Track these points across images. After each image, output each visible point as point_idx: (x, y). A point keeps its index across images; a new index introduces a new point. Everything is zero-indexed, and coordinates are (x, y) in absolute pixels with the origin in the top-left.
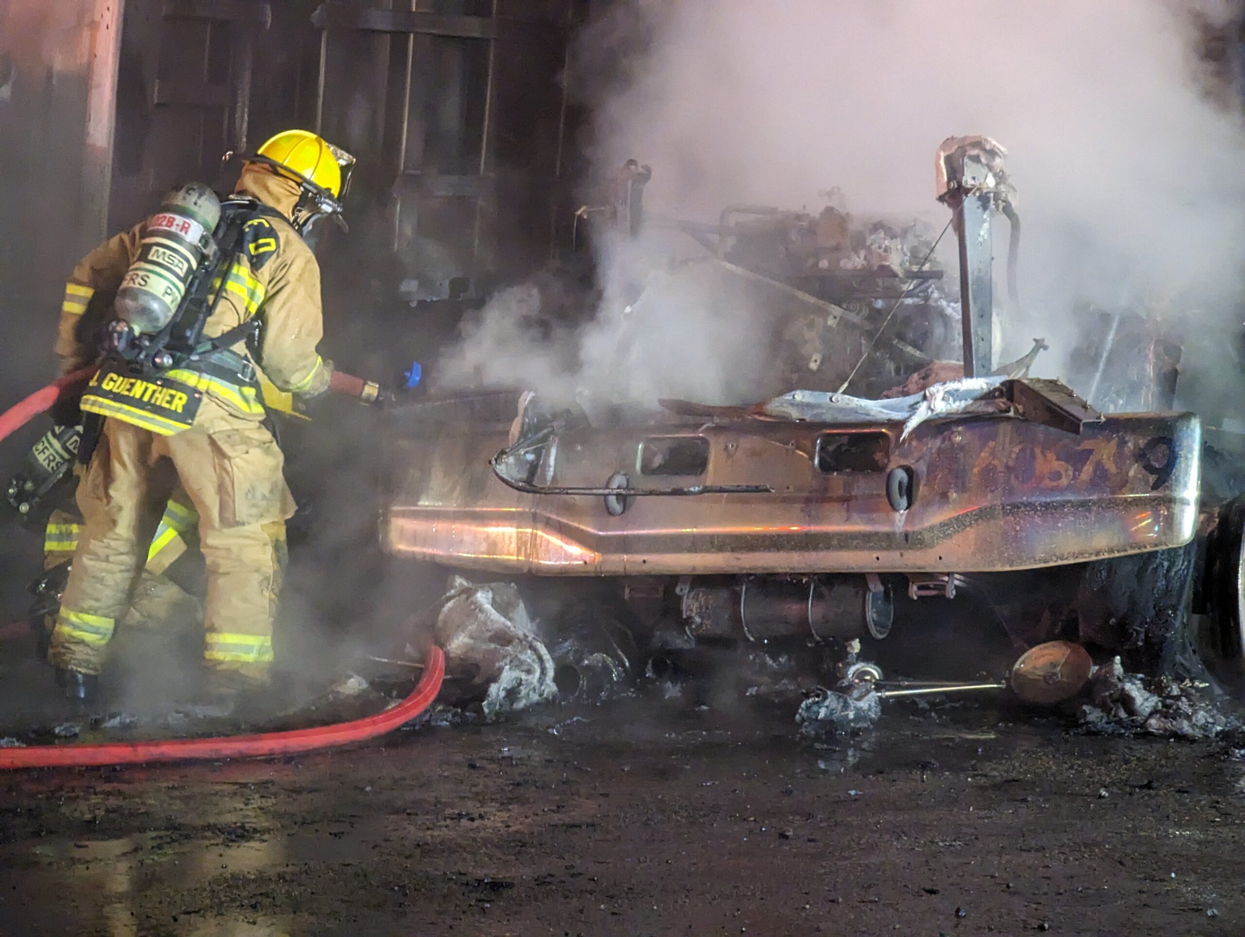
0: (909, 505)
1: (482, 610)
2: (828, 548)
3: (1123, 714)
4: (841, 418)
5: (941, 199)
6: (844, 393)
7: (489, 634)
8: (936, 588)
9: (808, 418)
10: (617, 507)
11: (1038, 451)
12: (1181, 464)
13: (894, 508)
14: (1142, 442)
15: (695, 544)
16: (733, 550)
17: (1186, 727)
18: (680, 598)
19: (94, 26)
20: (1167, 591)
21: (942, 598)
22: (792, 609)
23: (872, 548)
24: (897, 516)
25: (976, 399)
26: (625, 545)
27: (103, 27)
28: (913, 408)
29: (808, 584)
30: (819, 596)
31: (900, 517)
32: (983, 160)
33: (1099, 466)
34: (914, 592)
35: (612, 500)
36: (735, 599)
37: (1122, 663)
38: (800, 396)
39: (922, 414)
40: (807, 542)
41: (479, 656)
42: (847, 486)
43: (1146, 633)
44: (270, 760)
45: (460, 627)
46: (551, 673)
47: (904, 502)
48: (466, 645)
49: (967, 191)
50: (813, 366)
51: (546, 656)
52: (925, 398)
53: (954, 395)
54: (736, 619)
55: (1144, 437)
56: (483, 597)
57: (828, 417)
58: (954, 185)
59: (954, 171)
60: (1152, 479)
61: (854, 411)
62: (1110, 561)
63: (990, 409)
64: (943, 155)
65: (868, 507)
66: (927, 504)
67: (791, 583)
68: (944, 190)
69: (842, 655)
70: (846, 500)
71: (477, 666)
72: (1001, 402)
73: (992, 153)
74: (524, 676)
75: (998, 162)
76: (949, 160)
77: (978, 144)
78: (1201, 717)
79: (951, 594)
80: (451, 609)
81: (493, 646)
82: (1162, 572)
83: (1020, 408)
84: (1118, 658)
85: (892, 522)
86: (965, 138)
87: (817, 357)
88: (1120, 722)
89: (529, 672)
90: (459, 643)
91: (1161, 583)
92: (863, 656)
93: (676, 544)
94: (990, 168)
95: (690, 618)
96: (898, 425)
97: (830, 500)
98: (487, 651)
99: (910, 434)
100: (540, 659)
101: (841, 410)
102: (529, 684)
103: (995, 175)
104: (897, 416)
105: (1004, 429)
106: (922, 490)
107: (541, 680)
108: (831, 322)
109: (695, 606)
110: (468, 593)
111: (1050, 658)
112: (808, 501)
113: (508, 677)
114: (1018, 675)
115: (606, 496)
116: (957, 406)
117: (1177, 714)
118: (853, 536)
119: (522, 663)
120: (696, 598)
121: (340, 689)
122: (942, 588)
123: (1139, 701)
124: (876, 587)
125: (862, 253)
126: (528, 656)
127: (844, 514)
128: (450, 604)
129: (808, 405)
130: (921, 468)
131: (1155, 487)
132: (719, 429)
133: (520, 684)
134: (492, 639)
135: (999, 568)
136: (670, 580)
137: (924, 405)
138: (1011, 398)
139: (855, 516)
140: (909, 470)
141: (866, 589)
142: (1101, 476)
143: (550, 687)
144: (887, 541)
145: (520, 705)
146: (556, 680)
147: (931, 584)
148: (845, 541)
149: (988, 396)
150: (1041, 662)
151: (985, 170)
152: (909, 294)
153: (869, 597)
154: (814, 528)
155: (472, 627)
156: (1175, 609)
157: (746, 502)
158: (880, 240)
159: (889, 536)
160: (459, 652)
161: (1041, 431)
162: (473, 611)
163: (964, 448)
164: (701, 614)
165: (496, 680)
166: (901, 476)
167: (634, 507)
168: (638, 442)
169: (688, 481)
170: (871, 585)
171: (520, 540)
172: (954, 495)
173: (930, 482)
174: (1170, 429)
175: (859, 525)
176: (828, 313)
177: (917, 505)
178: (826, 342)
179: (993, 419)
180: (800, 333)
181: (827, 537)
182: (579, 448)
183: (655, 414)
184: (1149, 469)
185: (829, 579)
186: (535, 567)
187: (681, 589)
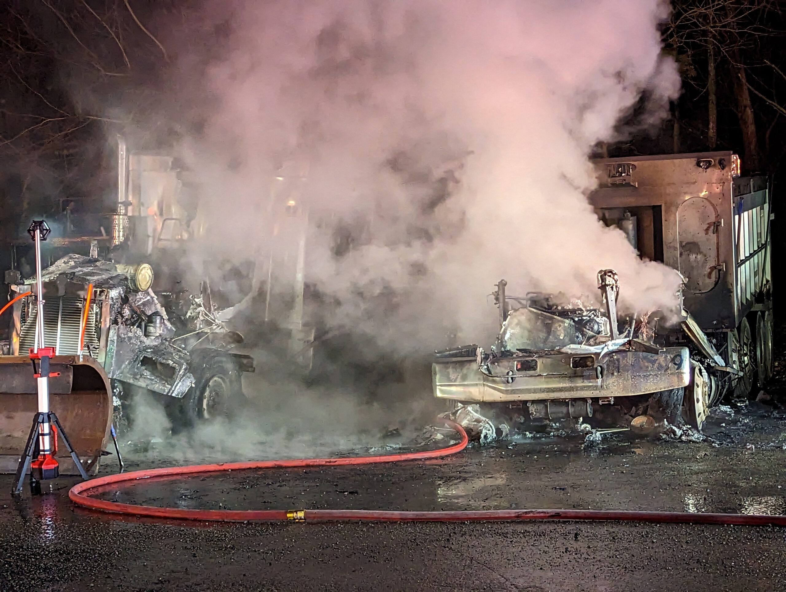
0: (602, 377)
1: (471, 413)
2: (577, 390)
3: (673, 436)
4: (582, 352)
5: (599, 288)
6: (585, 344)
7: (474, 420)
8: (607, 401)
9: (573, 353)
10: (511, 381)
11: (641, 360)
12: (684, 362)
13: (597, 378)
14: (672, 356)
15: (535, 391)
16: (547, 392)
17: (693, 438)
18: (528, 407)
20: (677, 400)
21: (610, 404)
22: (564, 409)
23: (590, 390)
24: (598, 380)
25: (620, 346)
26: (513, 392)
28: (603, 348)
29: (568, 402)
30: (573, 405)
31: (599, 381)
32: (612, 276)
33: (659, 363)
34: (601, 403)
35: (510, 379)
36: (546, 406)
37: (667, 421)
38: (572, 346)
39: (605, 350)
40: (571, 389)
41: (472, 426)
42: (582, 372)
43: (671, 412)
44: (436, 458)
45: (465, 418)
46: (494, 430)
47: (600, 376)
48: (467, 423)
49: (608, 285)
50: (561, 338)
51: (493, 426)
52: (606, 345)
53: (615, 345)
54: (547, 413)
55: (672, 354)
56: (470, 408)
57: (579, 352)
58: (603, 284)
59: (603, 280)
60: (676, 367)
61: (587, 350)
62: (661, 392)
63: (624, 348)
64: (599, 275)
65: (589, 378)
66: (607, 376)
67: (562, 402)
68: (600, 285)
69: (577, 422)
70: (582, 376)
71: (474, 429)
72: (627, 346)
73: (614, 274)
74: (487, 432)
75: (616, 277)
76: (601, 276)
77: (611, 272)
78: (696, 435)
79: (612, 403)
80: (460, 413)
81: (475, 423)
82: (675, 394)
83: (634, 348)
84: (665, 420)
85: (597, 382)
86: (606, 271)
87: (562, 335)
88: (672, 438)
89: (489, 430)
90: (465, 423)
91: (676, 398)
92: (583, 423)
93: (529, 391)
94: (613, 278)
95: (532, 413)
96: (599, 354)
97: (577, 376)
98: (474, 425)
99: (602, 356)
100: (491, 426)
101: (583, 350)
102: (489, 434)
103: (615, 280)
104: (598, 351)
105: (629, 353)
106: (605, 372)
107: (492, 433)
109: (534, 410)
110: (465, 408)
111: (641, 421)
112: (570, 377)
113: (484, 432)
114: (632, 426)
115: (508, 378)
116: (615, 348)
117: (689, 435)
118: (585, 387)
119: (487, 428)
120: (533, 407)
121: (436, 438)
122: (610, 401)
123: (677, 432)
124: (590, 401)
126: (487, 425)
127: (582, 381)
128: (460, 411)
129: (574, 349)
130: (605, 366)
131: (677, 369)
132: (540, 357)
133: (487, 434)
134: (474, 422)
135: (630, 395)
136: (525, 402)
137: (606, 347)
138: (630, 345)
139: (585, 381)
140: (601, 367)
141: (587, 402)
142: (660, 367)
143: (494, 435)
144: (596, 388)
145: (489, 440)
146: (496, 433)
147: (606, 400)
148: (582, 388)
149: (624, 345)
150: (638, 422)
151: (612, 279)
152: (586, 316)
153: (588, 404)
154: (573, 385)
155: (469, 418)
156: (680, 405)
157: (551, 378)
158: (575, 300)
159: (596, 386)
160: (465, 425)
161: (641, 354)
162: (468, 413)
163: (618, 360)
164: (535, 412)
165: (481, 433)
166: (599, 368)
167: (515, 381)
168: (514, 361)
169: (532, 372)
170: (588, 401)
171: (479, 391)
172: (616, 374)
173: (608, 370)
174: (680, 352)
175: (587, 383)
176: (565, 322)
177: (604, 377)
178: (564, 330)
179: (624, 351)
180: (556, 328)
181: (577, 387)
182: (496, 364)
183: (515, 353)
184: (675, 364)
185: (575, 400)
186: (484, 400)
187: (529, 404)
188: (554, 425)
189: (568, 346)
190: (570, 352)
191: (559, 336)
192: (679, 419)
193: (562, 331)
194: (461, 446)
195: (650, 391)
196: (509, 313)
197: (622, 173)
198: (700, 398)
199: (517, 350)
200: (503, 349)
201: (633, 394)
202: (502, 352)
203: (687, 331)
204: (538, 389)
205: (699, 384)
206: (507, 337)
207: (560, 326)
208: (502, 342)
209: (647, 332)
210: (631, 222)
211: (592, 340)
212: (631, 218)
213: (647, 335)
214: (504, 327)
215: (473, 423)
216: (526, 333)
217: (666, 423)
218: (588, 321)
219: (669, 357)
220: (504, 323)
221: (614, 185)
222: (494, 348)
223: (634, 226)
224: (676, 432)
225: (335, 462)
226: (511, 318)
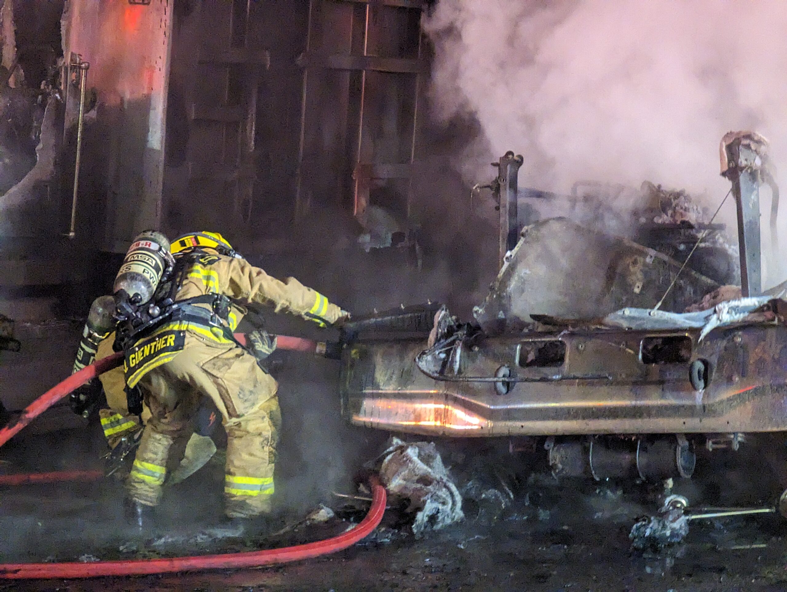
0: (705, 388)
1: (411, 461)
2: (649, 415)
4: (657, 326)
5: (724, 174)
6: (659, 309)
7: (416, 478)
8: (725, 443)
9: (634, 327)
10: (503, 390)
13: (695, 389)
15: (557, 414)
16: (584, 418)
18: (547, 452)
19: (152, 70)
21: (731, 450)
22: (625, 458)
23: (680, 416)
24: (697, 393)
26: (509, 415)
27: (157, 70)
28: (707, 319)
29: (636, 440)
30: (644, 449)
31: (699, 394)
32: (753, 146)
34: (710, 446)
35: (500, 385)
36: (586, 451)
38: (628, 312)
39: (713, 323)
40: (635, 412)
41: (409, 493)
42: (662, 373)
45: (396, 473)
46: (459, 505)
47: (702, 384)
48: (400, 485)
49: (742, 169)
50: (637, 290)
51: (457, 492)
52: (715, 312)
53: (736, 309)
54: (586, 465)
56: (412, 452)
57: (648, 326)
58: (733, 165)
59: (733, 156)
61: (666, 322)
63: (761, 319)
64: (724, 145)
65: (677, 388)
66: (718, 385)
67: (623, 441)
68: (726, 168)
69: (661, 489)
70: (661, 382)
71: (408, 500)
72: (769, 314)
73: (759, 142)
74: (440, 507)
75: (763, 149)
76: (728, 148)
77: (748, 136)
79: (736, 446)
80: (390, 461)
81: (419, 486)
83: (782, 318)
85: (694, 398)
86: (739, 133)
87: (639, 284)
89: (444, 503)
90: (396, 484)
92: (674, 491)
93: (544, 414)
94: (758, 153)
95: (555, 465)
96: (697, 331)
97: (650, 383)
98: (416, 490)
99: (706, 337)
100: (452, 494)
101: (657, 321)
102: (444, 512)
103: (761, 157)
104: (696, 324)
105: (771, 332)
106: (714, 376)
107: (453, 509)
108: (648, 260)
109: (558, 457)
110: (402, 449)
112: (635, 383)
113: (430, 507)
114: (784, 503)
115: (495, 382)
116: (738, 317)
118: (666, 408)
119: (439, 497)
120: (557, 451)
122: (730, 443)
124: (683, 443)
125: (670, 212)
126: (443, 493)
127: (660, 393)
128: (389, 457)
129: (634, 318)
130: (714, 360)
132: (572, 335)
133: (438, 512)
134: (418, 481)
135: (769, 429)
136: (541, 439)
137: (715, 317)
138: (775, 311)
139: (668, 394)
140: (705, 363)
141: (677, 444)
143: (459, 514)
144: (691, 411)
145: (438, 527)
146: (463, 508)
147: (722, 440)
148: (662, 411)
149: (760, 310)
151: (753, 155)
152: (703, 240)
153: (679, 449)
154: (639, 403)
155: (405, 473)
157: (592, 384)
158: (681, 203)
159: (692, 408)
160: (396, 490)
162: (405, 462)
163: (743, 346)
164: (562, 462)
165: (420, 509)
166: (699, 366)
167: (514, 390)
168: (517, 344)
169: (551, 371)
170: (680, 442)
172: (736, 379)
173: (720, 370)
175: (671, 400)
177: (711, 386)
178: (645, 273)
179: (763, 326)
180: (627, 268)
181: (649, 408)
182: (477, 349)
183: (528, 324)
185: (649, 438)
187: (548, 445)
190: (625, 325)
191: (631, 285)
196: (524, 230)
199: (534, 317)
200: (500, 315)
201: (775, 429)
202: (501, 323)
204: (562, 409)
206: (513, 284)
207: (635, 263)
208: (500, 297)
214: (506, 264)
215: (412, 486)
216: (560, 280)
220: (508, 254)
222: (481, 311)
225: (16, 571)
226: (525, 242)
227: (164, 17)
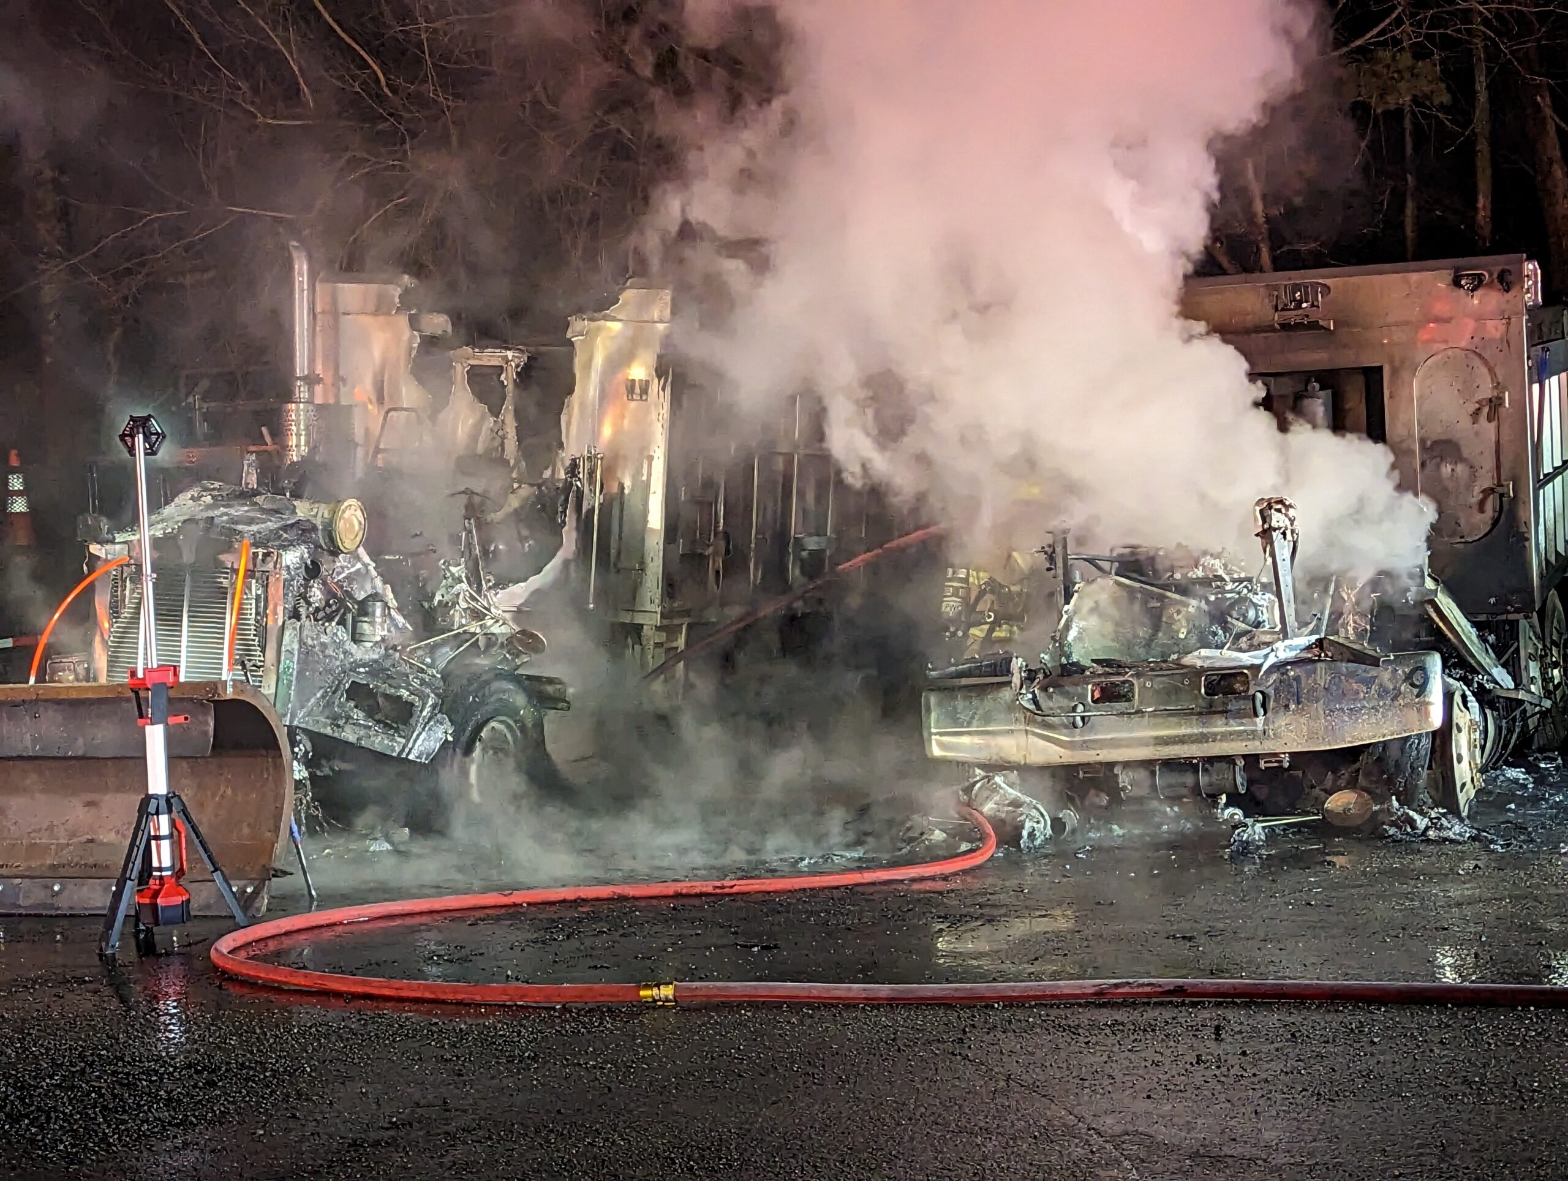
0: (1265, 714)
1: (1001, 788)
2: (1214, 741)
3: (1409, 830)
4: (1225, 664)
5: (1257, 535)
6: (1229, 649)
7: (1007, 802)
8: (1276, 762)
9: (1206, 665)
10: (1080, 723)
11: (1343, 678)
12: (1431, 680)
13: (1256, 715)
14: (1407, 670)
15: (1130, 744)
16: (1154, 745)
17: (1451, 834)
18: (1117, 775)
20: (1418, 758)
21: (1281, 767)
22: (1189, 779)
23: (1242, 740)
24: (1258, 720)
25: (1302, 650)
28: (1266, 656)
29: (1198, 764)
30: (1205, 770)
31: (1260, 720)
32: (1283, 510)
33: (1381, 685)
34: (1262, 765)
35: (1078, 719)
36: (1153, 773)
37: (1398, 800)
38: (1204, 652)
39: (1272, 660)
40: (1203, 738)
41: (1003, 815)
42: (1225, 704)
43: (1406, 782)
44: (932, 878)
45: (989, 798)
46: (1049, 823)
47: (1261, 711)
48: (992, 809)
49: (1275, 529)
50: (1182, 636)
51: (1045, 813)
52: (1272, 650)
53: (1291, 648)
54: (1154, 786)
55: (1408, 666)
56: (998, 779)
57: (1217, 665)
58: (1266, 526)
59: (1266, 518)
60: (1416, 691)
61: (1234, 660)
62: (1383, 742)
63: (1310, 655)
64: (1258, 509)
65: (1239, 715)
66: (1276, 711)
67: (1185, 764)
68: (1260, 530)
69: (1215, 805)
70: (1225, 712)
71: (1007, 820)
72: (1316, 651)
73: (1288, 506)
74: (1035, 825)
75: (1291, 512)
76: (1261, 511)
77: (1281, 502)
78: (1457, 829)
79: (1286, 765)
80: (980, 788)
81: (1011, 808)
82: (1414, 746)
83: (1330, 654)
84: (1394, 798)
85: (1255, 724)
86: (1270, 499)
87: (1184, 630)
88: (1408, 834)
89: (1038, 822)
90: (989, 808)
91: (1414, 753)
92: (1227, 805)
93: (1118, 743)
94: (1286, 515)
95: (1125, 788)
96: (1256, 668)
97: (1215, 713)
98: (1008, 812)
99: (1265, 672)
100: (1042, 814)
101: (1224, 659)
102: (1039, 830)
103: (1290, 519)
104: (1257, 662)
105: (1319, 665)
106: (1271, 704)
107: (1045, 828)
108: (1191, 609)
109: (1127, 780)
110: (989, 779)
111: (1346, 800)
112: (1200, 714)
113: (1028, 825)
114: (1327, 811)
115: (1074, 717)
116: (1291, 655)
117: (1441, 828)
118: (1231, 733)
119: (1033, 817)
120: (1127, 775)
121: (932, 837)
122: (1281, 762)
123: (1418, 822)
124: (1241, 763)
126: (1034, 813)
127: (1224, 721)
128: (978, 785)
129: (1208, 658)
130: (1271, 692)
131: (1418, 696)
132: (1138, 675)
133: (1034, 830)
134: (1009, 805)
135: (1323, 748)
136: (1111, 765)
137: (1273, 654)
138: (1321, 648)
139: (1231, 721)
140: (1262, 692)
141: (1235, 764)
142: (1383, 692)
143: (1049, 831)
144: (1253, 735)
145: (1037, 842)
146: (1052, 827)
147: (1273, 760)
148: (1226, 737)
149: (1309, 648)
150: (1339, 803)
151: (1283, 517)
152: (1231, 592)
153: (1237, 769)
154: (1205, 730)
155: (997, 798)
156: (1423, 767)
157: (1162, 716)
158: (1208, 561)
159: (1253, 732)
160: (990, 813)
161: (1344, 666)
162: (996, 789)
163: (1297, 679)
164: (1131, 784)
165: (1023, 828)
166: (1259, 696)
167: (1089, 724)
168: (1088, 684)
169: (1121, 706)
170: (1238, 762)
171: (1018, 747)
172: (1293, 707)
173: (1277, 699)
174: (1424, 662)
175: (1235, 727)
176: (1187, 605)
177: (1269, 714)
178: (1188, 621)
179: (1310, 661)
180: (1171, 617)
181: (1216, 734)
182: (1051, 690)
183: (1089, 668)
184: (1413, 685)
185: (1211, 760)
186: (1028, 761)
187: (1117, 770)
188: (1168, 809)
189: (1196, 653)
190: (1199, 663)
191: (1178, 632)
192: (1421, 796)
193: (1184, 623)
194: (982, 855)
195: (1362, 740)
196: (1076, 588)
197: (1300, 302)
198: (1465, 752)
199: (1093, 661)
200: (1064, 660)
201: (1328, 748)
202: (1063, 666)
203: (1437, 620)
204: (1135, 739)
205: (1461, 725)
206: (1072, 635)
207: (1179, 612)
208: (1062, 646)
209: (1355, 622)
210: (1320, 401)
211: (1245, 639)
212: (1322, 393)
213: (1355, 628)
214: (1065, 617)
215: (1006, 808)
216: (1109, 627)
217: (1396, 804)
218: (1236, 602)
219: (1400, 672)
220: (1066, 608)
221: (1285, 327)
222: (1046, 657)
223: (1326, 410)
224: (1415, 821)
225: (732, 887)
226: (1080, 598)
227: (662, 412)
